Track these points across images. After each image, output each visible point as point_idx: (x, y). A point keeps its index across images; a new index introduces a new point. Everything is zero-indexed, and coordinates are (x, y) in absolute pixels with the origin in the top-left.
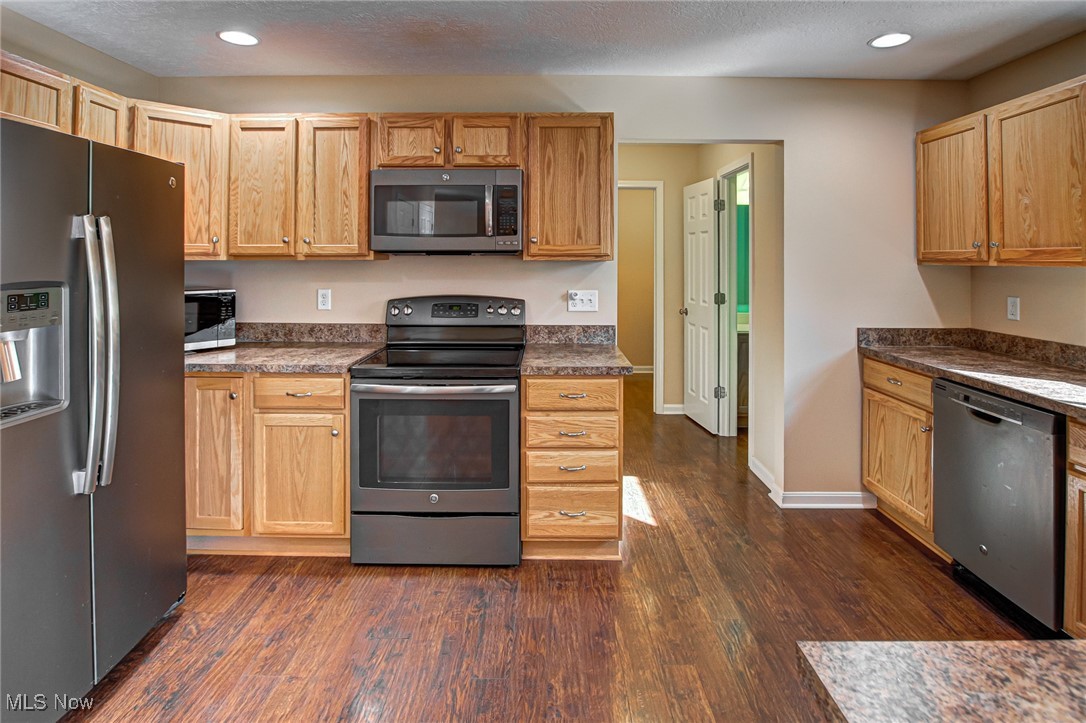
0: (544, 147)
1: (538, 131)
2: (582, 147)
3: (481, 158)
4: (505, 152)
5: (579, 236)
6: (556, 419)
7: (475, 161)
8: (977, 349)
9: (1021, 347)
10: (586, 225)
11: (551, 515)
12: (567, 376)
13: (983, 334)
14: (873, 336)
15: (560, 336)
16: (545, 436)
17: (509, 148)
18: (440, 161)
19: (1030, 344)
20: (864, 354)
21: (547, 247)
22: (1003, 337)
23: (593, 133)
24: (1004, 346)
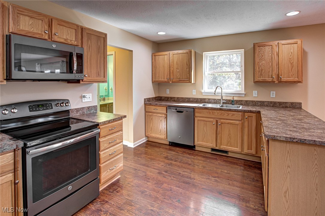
0: (88, 41)
1: (86, 34)
2: (99, 43)
3: (65, 40)
4: (74, 39)
5: (99, 75)
6: (108, 138)
7: (63, 41)
8: (160, 100)
9: (170, 99)
10: (100, 71)
11: (108, 172)
12: (112, 122)
13: (161, 97)
14: (147, 100)
15: (80, 112)
16: (106, 145)
17: (76, 39)
18: (46, 37)
19: (171, 98)
20: (145, 104)
21: (89, 78)
22: (166, 97)
23: (102, 39)
24: (166, 99)
